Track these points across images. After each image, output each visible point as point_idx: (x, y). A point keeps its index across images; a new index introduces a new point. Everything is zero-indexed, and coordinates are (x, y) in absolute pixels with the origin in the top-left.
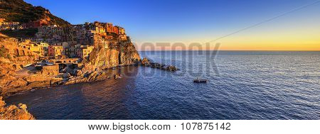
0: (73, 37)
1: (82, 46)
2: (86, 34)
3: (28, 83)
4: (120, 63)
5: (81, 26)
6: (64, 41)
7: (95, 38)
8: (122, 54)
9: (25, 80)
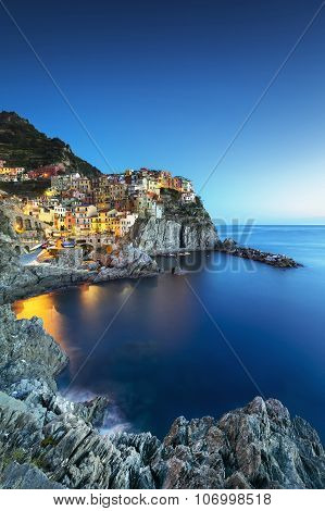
0: (104, 197)
1: (119, 214)
2: (127, 192)
3: (40, 279)
4: (182, 245)
5: (118, 176)
6: (90, 204)
7: (141, 199)
8: (187, 229)
9: (34, 273)
